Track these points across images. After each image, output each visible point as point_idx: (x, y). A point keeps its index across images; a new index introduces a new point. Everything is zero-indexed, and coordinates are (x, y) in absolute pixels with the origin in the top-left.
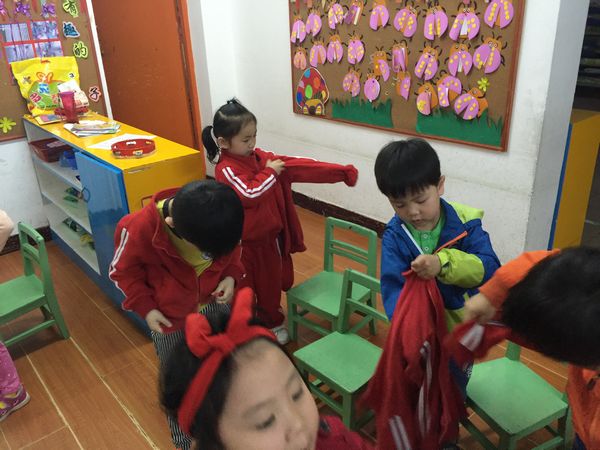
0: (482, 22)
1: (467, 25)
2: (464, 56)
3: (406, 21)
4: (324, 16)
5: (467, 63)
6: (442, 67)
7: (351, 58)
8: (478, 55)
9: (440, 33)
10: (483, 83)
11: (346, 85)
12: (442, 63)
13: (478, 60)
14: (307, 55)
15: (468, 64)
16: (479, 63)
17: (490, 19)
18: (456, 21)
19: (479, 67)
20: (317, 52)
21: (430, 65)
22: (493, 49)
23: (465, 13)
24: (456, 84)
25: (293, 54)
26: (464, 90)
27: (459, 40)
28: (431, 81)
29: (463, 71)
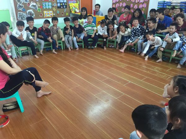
2: (141, 5)
7: (123, 6)
9: (138, 2)
10: (144, 9)
11: (122, 10)
14: (115, 5)
16: (143, 6)
20: (117, 5)
22: (145, 4)
25: (113, 5)
27: (141, 3)
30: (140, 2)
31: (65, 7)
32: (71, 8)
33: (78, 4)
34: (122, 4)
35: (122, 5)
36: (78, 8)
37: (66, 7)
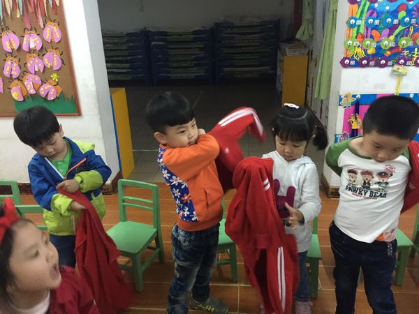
0: (43, 39)
1: (33, 42)
2: (37, 61)
5: (40, 65)
6: (23, 69)
8: (46, 60)
9: (16, 47)
10: (55, 76)
12: (22, 66)
13: (47, 63)
16: (49, 65)
17: (47, 37)
18: (25, 39)
19: (49, 67)
21: (14, 69)
22: (55, 55)
23: (30, 34)
24: (37, 79)
26: (43, 82)
27: (30, 51)
28: (18, 79)
29: (39, 70)
30: (25, 48)
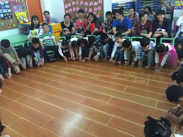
0: (98, 3)
1: (96, 4)
3: (86, 4)
4: (71, 3)
9: (92, 5)
10: (99, 12)
12: (93, 10)
14: (68, 11)
15: (97, 9)
21: (91, 10)
22: (100, 7)
23: (95, 2)
25: (65, 11)
26: (97, 14)
27: (95, 6)
30: (94, 5)
31: (10, 17)
32: (18, 18)
33: (25, 12)
34: (75, 8)
35: (75, 10)
36: (26, 17)
37: (12, 18)
